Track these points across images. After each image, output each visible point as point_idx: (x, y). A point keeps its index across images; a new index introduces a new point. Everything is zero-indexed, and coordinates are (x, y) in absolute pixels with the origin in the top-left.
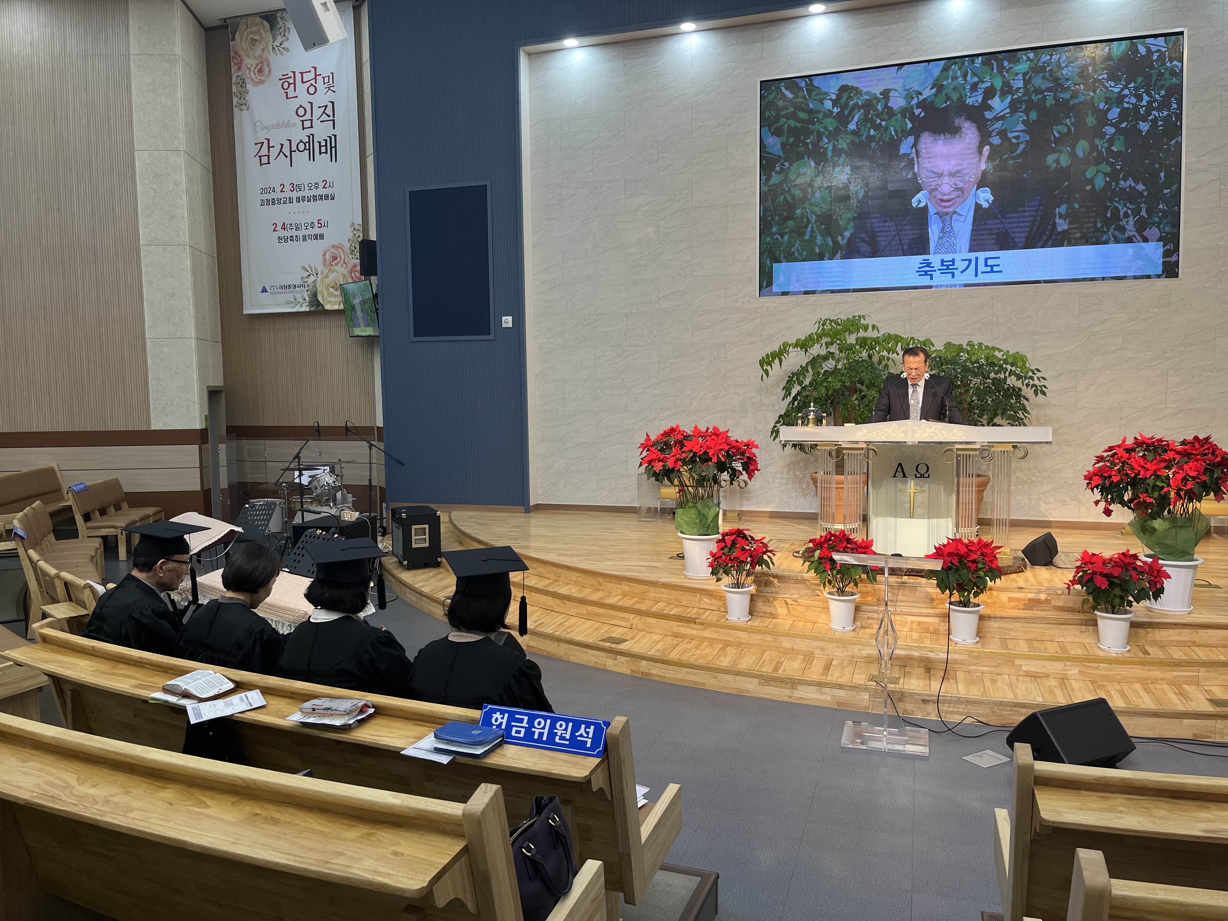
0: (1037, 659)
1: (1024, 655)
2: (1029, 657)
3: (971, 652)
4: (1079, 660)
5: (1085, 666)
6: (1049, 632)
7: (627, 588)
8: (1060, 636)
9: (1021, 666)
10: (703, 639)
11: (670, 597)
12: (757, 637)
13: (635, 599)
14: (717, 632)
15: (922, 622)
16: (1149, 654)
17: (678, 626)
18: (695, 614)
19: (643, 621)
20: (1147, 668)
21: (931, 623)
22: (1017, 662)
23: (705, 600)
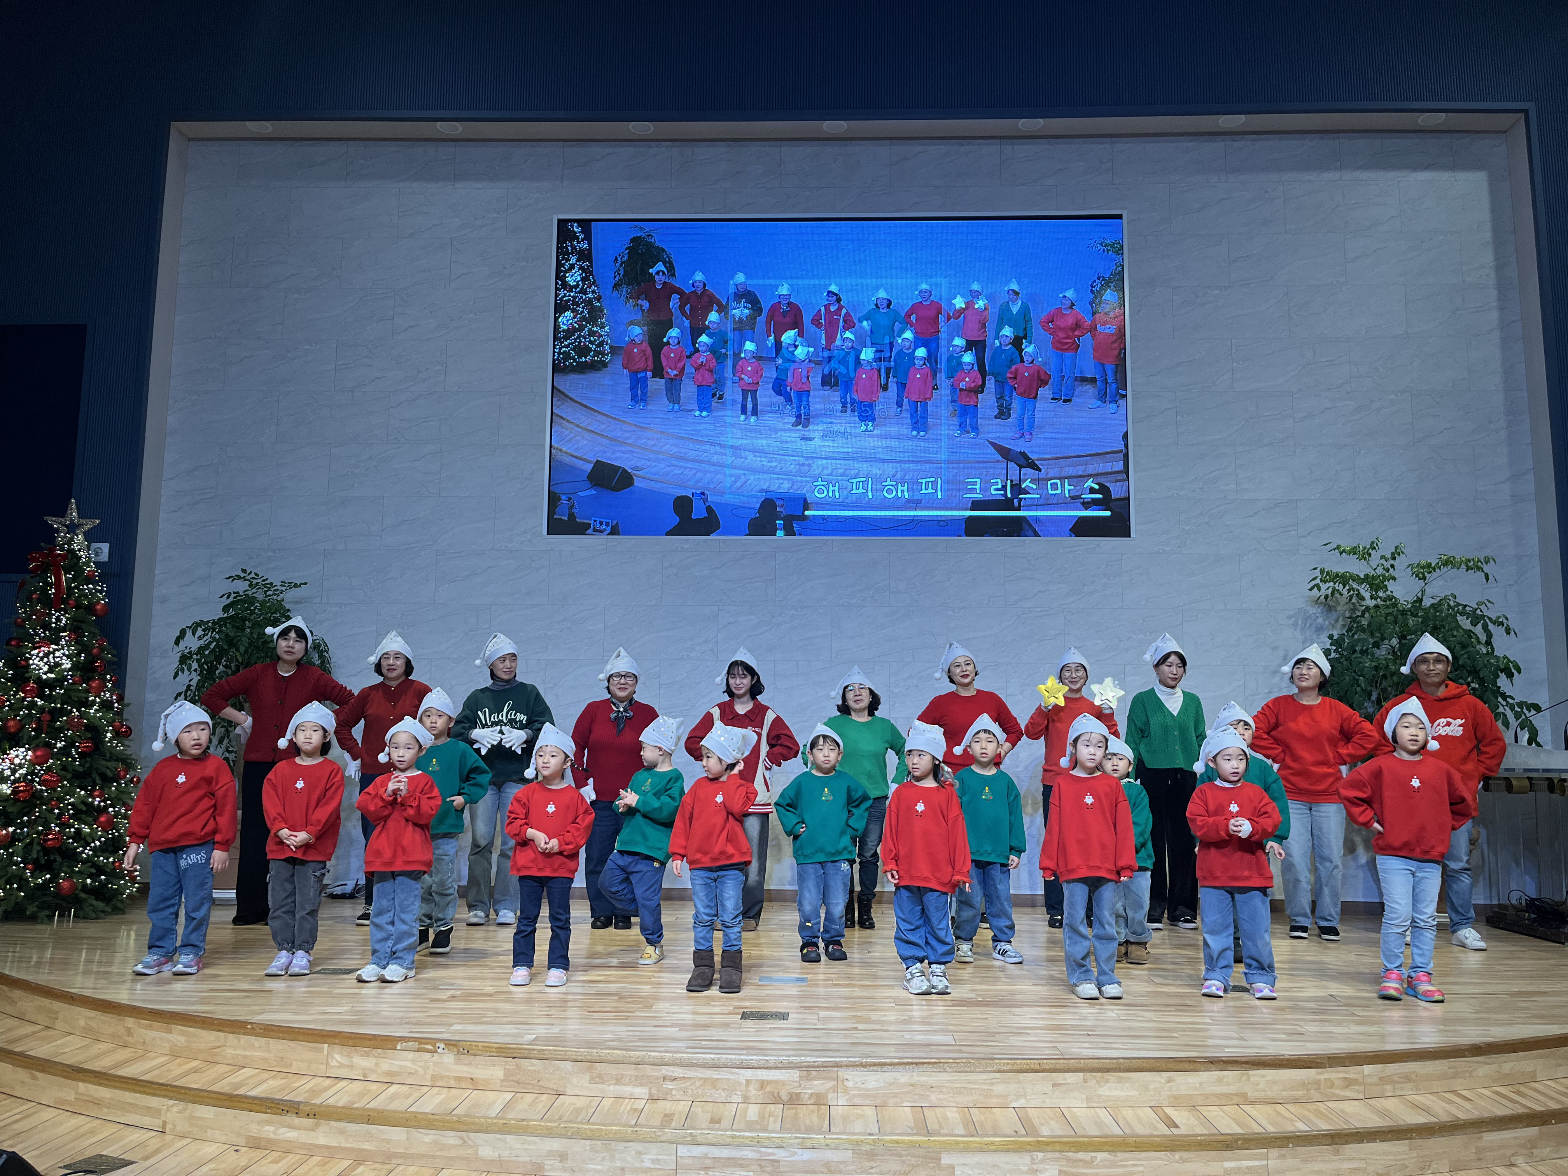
0: (982, 1151)
1: (957, 1142)
2: (966, 1149)
3: (858, 1143)
4: (1058, 1148)
5: (1068, 1159)
6: (999, 1089)
7: (182, 1039)
8: (1018, 1097)
9: (952, 1167)
10: (311, 1150)
11: (266, 1055)
12: (427, 1139)
13: (194, 1064)
14: (342, 1132)
15: (769, 1082)
16: (1177, 1127)
17: (259, 1123)
18: (307, 1091)
19: (187, 1113)
20: (1177, 1156)
21: (783, 1083)
22: (946, 1160)
23: (337, 1057)
